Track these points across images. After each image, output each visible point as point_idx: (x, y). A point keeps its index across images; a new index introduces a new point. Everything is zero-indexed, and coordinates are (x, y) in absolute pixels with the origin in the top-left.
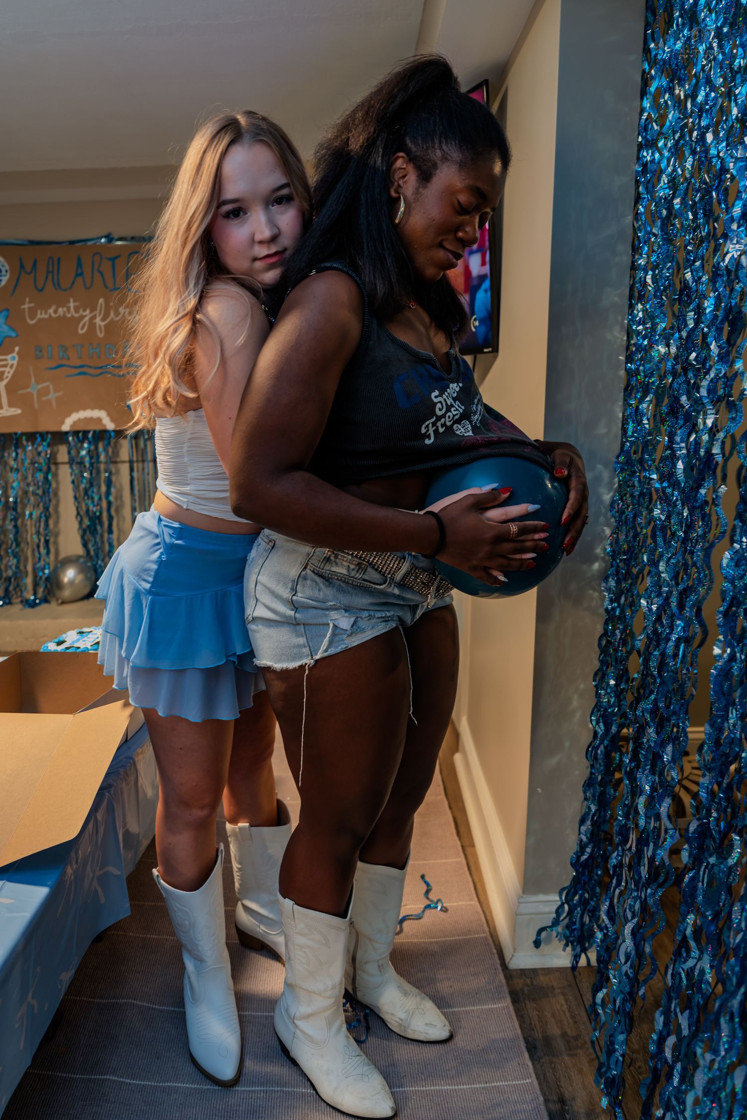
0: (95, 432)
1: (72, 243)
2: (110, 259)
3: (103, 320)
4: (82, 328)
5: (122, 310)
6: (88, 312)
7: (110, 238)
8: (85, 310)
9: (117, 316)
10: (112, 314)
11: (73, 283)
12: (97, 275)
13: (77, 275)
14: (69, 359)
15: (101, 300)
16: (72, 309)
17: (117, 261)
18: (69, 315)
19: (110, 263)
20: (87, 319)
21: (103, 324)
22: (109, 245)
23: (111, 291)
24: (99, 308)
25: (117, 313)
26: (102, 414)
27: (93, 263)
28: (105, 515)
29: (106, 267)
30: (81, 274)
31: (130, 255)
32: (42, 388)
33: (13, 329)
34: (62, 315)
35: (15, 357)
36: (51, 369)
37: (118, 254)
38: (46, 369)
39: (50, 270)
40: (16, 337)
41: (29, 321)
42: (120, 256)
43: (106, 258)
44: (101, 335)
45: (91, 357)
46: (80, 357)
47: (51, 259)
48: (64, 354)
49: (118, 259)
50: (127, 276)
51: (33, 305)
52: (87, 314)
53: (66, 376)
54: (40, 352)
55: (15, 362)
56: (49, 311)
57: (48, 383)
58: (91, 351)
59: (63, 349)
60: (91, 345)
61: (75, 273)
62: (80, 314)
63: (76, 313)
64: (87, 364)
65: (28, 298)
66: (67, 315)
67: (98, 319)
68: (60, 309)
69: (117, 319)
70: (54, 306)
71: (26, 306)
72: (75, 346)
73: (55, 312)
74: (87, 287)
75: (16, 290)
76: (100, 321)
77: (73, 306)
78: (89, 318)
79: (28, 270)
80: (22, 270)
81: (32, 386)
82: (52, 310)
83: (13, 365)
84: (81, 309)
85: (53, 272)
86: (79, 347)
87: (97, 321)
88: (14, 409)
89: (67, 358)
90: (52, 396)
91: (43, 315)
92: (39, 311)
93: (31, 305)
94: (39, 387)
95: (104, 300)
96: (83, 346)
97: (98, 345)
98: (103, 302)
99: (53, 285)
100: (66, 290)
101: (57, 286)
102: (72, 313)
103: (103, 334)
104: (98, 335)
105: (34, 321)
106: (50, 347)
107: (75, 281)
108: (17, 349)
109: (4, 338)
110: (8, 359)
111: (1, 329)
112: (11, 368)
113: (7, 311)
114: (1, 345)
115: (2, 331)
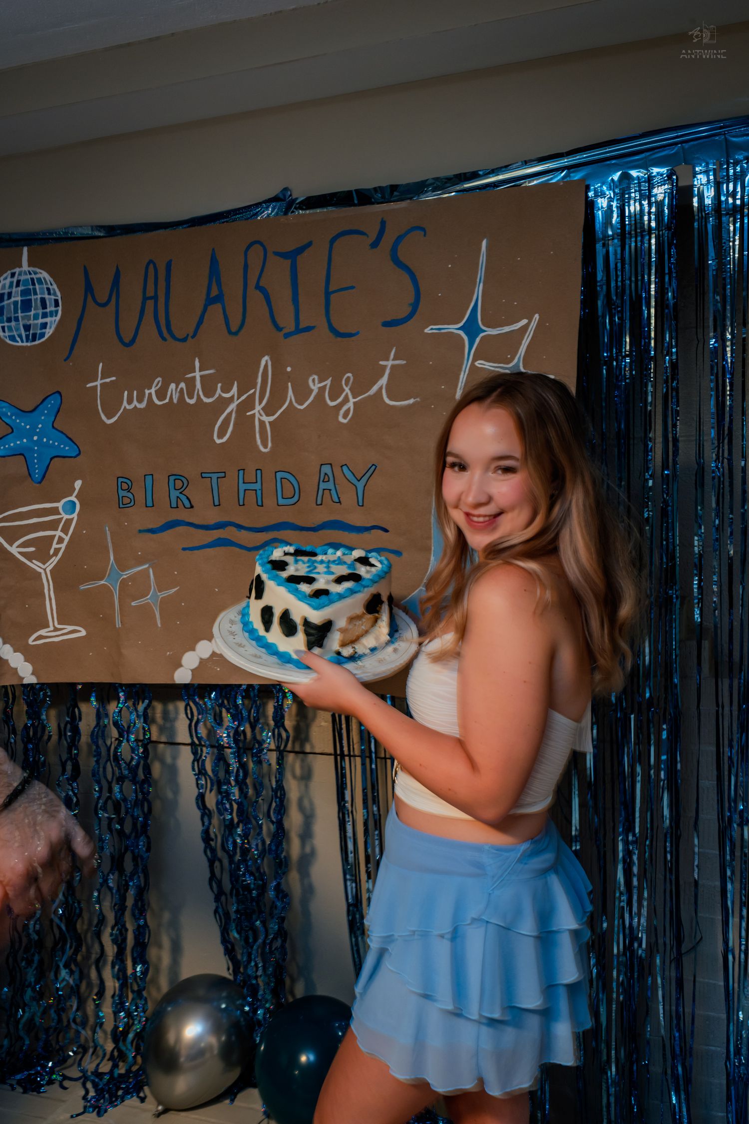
0: (250, 687)
1: (197, 221)
2: (283, 255)
3: (268, 411)
4: (222, 433)
5: (315, 385)
6: (235, 390)
7: (285, 204)
8: (226, 389)
9: (301, 400)
10: (290, 392)
11: (201, 322)
12: (255, 296)
13: (211, 301)
14: (192, 507)
15: (266, 358)
16: (199, 385)
17: (300, 259)
18: (192, 402)
19: (287, 263)
20: (233, 406)
21: (267, 419)
22: (283, 219)
23: (287, 335)
24: (259, 380)
25: (302, 393)
27: (246, 266)
29: (278, 276)
30: (219, 299)
31: (333, 241)
32: (132, 578)
33: (70, 439)
34: (175, 401)
35: (74, 503)
36: (152, 531)
37: (306, 242)
38: (140, 531)
39: (150, 292)
40: (75, 457)
41: (103, 417)
42: (310, 244)
43: (277, 254)
44: (265, 446)
45: (241, 503)
46: (217, 503)
47: (151, 266)
48: (181, 496)
49: (306, 254)
50: (328, 294)
51: (114, 378)
52: (233, 397)
53: (184, 549)
54: (129, 490)
55: (75, 516)
56: (147, 392)
57: (146, 566)
58: (242, 487)
59: (179, 484)
60: (241, 472)
61: (204, 296)
62: (217, 396)
63: (207, 395)
64: (231, 520)
65: (101, 365)
66: (188, 400)
67: (258, 407)
68: (173, 386)
69: (302, 407)
70: (159, 379)
71: (98, 383)
72: (204, 475)
73: (161, 394)
74: (233, 330)
75: (76, 347)
76: (262, 412)
77: (201, 376)
78: (238, 405)
79: (102, 297)
80: (89, 298)
81: (109, 575)
82: (153, 391)
83: (69, 522)
84: (219, 385)
85: (155, 298)
86: (214, 476)
87: (256, 411)
88: (70, 628)
89: (187, 504)
90: (154, 597)
91: (135, 403)
92: (126, 393)
93: (108, 380)
94: (125, 575)
95: (271, 359)
96: (223, 475)
97: (259, 472)
98: (270, 364)
99: (156, 330)
100: (184, 340)
101: (166, 331)
102: (198, 395)
103: (270, 445)
104: (257, 447)
105: (115, 418)
106: (149, 478)
107: (205, 317)
108: (78, 484)
109: (51, 459)
110: (60, 510)
111: (45, 440)
112: (65, 531)
113: (57, 395)
114: (43, 477)
115: (47, 445)
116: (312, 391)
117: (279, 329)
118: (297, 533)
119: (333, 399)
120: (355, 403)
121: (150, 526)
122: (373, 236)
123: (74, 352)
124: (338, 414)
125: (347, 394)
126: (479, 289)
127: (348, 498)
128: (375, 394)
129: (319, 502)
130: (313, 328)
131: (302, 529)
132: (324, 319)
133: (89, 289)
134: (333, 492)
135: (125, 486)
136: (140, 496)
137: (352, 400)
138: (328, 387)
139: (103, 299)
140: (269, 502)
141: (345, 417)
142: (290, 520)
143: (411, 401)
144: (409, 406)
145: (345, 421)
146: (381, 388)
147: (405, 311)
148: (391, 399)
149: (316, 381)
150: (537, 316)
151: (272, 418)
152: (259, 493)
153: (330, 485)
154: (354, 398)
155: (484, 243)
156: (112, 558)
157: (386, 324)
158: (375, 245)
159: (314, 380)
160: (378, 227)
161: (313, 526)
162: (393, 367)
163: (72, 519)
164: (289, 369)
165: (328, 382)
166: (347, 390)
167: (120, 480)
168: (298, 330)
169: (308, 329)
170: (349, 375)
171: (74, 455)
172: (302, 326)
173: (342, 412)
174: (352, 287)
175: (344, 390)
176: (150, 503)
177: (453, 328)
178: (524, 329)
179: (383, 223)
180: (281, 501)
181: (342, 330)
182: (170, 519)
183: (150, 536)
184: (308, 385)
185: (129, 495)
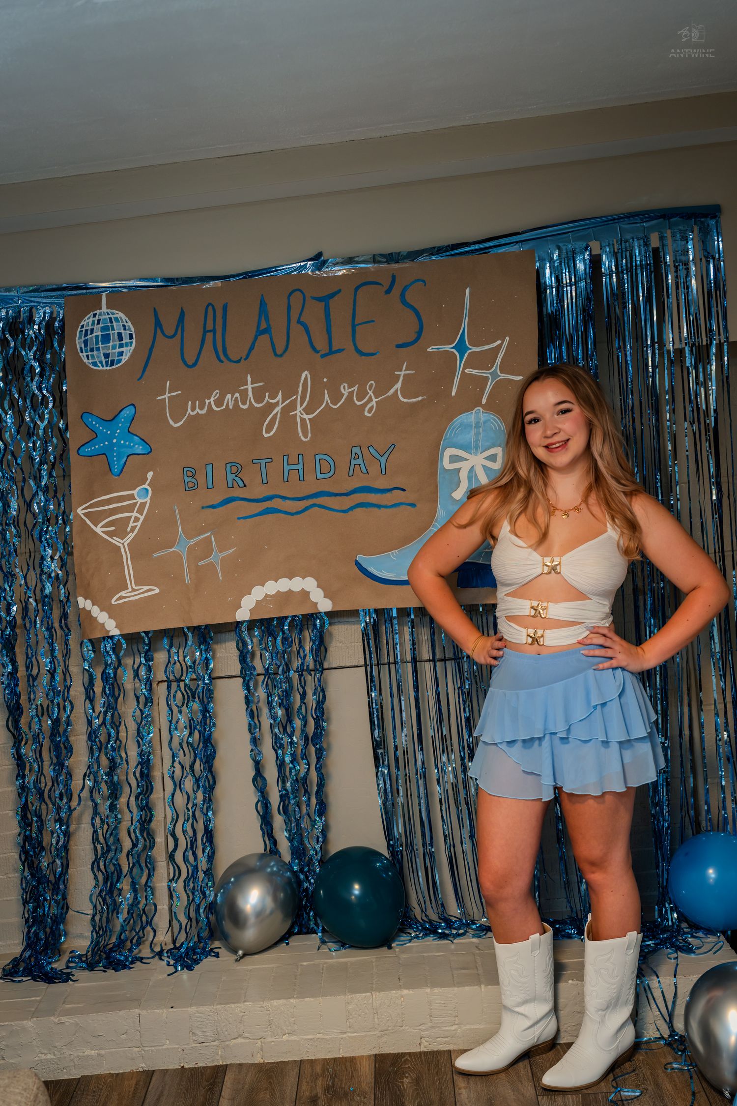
0: (295, 617)
1: (248, 275)
2: (319, 299)
3: (308, 411)
4: (269, 429)
5: (345, 390)
6: (280, 396)
7: (319, 259)
8: (271, 397)
9: (335, 401)
10: (327, 396)
11: (252, 348)
12: (296, 329)
13: (260, 332)
14: (245, 486)
15: (306, 372)
16: (250, 394)
17: (332, 303)
18: (245, 407)
19: (322, 305)
21: (307, 417)
22: (320, 274)
23: (323, 356)
24: (300, 389)
25: (336, 396)
26: (309, 584)
27: (289, 307)
28: (314, 775)
29: (314, 314)
30: (267, 331)
31: (357, 289)
32: (196, 544)
33: (143, 440)
34: (231, 407)
35: (147, 490)
36: (213, 507)
37: (336, 289)
38: (203, 508)
39: (210, 326)
40: (148, 454)
41: (171, 422)
42: (339, 291)
43: (313, 298)
44: (306, 437)
45: (286, 480)
46: (265, 481)
47: (210, 308)
48: (237, 479)
49: (336, 298)
50: (354, 326)
51: (179, 392)
52: (278, 401)
53: (238, 518)
54: (193, 476)
55: (148, 499)
56: (207, 401)
57: (211, 533)
58: (287, 468)
59: (234, 469)
60: (286, 458)
61: (255, 329)
62: (265, 402)
63: (257, 402)
64: (277, 493)
65: (168, 382)
66: (241, 406)
67: (299, 409)
68: (229, 396)
69: (336, 407)
70: (217, 391)
71: (166, 396)
72: (254, 461)
73: (219, 403)
74: (279, 353)
75: (147, 369)
76: (302, 412)
77: (252, 388)
78: (282, 408)
79: (169, 329)
80: (159, 331)
81: (178, 543)
82: (212, 400)
83: (143, 505)
84: (267, 394)
85: (214, 331)
86: (263, 462)
87: (298, 412)
88: (146, 588)
89: (241, 484)
90: (216, 557)
91: (197, 410)
92: (190, 403)
93: (174, 394)
94: (192, 542)
95: (310, 373)
96: (270, 460)
97: (301, 456)
98: (309, 376)
99: (215, 355)
100: (238, 361)
101: (222, 354)
102: (250, 402)
103: (310, 435)
104: (299, 438)
105: (181, 423)
106: (209, 467)
107: (256, 344)
108: (150, 475)
109: (128, 457)
110: (136, 496)
111: (122, 442)
112: (140, 511)
113: (132, 406)
114: (122, 470)
115: (124, 446)
116: (343, 395)
117: (318, 352)
118: (333, 498)
119: (359, 400)
120: (376, 402)
121: (211, 504)
122: (387, 285)
123: (146, 373)
124: (364, 410)
125: (371, 396)
126: (465, 322)
127: (374, 470)
128: (392, 395)
129: (351, 474)
130: (343, 350)
131: (336, 495)
132: (351, 343)
133: (158, 324)
134: (362, 466)
135: (190, 474)
136: (201, 480)
137: (375, 400)
138: (356, 391)
139: (169, 331)
140: (309, 477)
141: (369, 412)
142: (326, 489)
143: (420, 398)
144: (419, 402)
145: (370, 415)
146: (397, 390)
147: (413, 337)
148: (404, 397)
149: (346, 388)
150: (507, 338)
151: (311, 416)
152: (301, 471)
153: (360, 461)
154: (376, 398)
155: (468, 290)
156: (180, 530)
157: (399, 346)
158: (388, 291)
159: (344, 387)
160: (390, 279)
161: (346, 492)
162: (405, 375)
163: (146, 502)
164: (325, 380)
165: (356, 388)
166: (371, 393)
167: (186, 469)
168: (331, 352)
169: (339, 351)
170: (372, 382)
171: (145, 451)
172: (334, 349)
173: (367, 409)
174: (373, 321)
175: (368, 393)
176: (210, 486)
177: (448, 348)
178: (500, 346)
179: (394, 277)
180: (319, 476)
181: (365, 351)
182: (228, 496)
183: (211, 510)
184: (341, 391)
185: (194, 480)
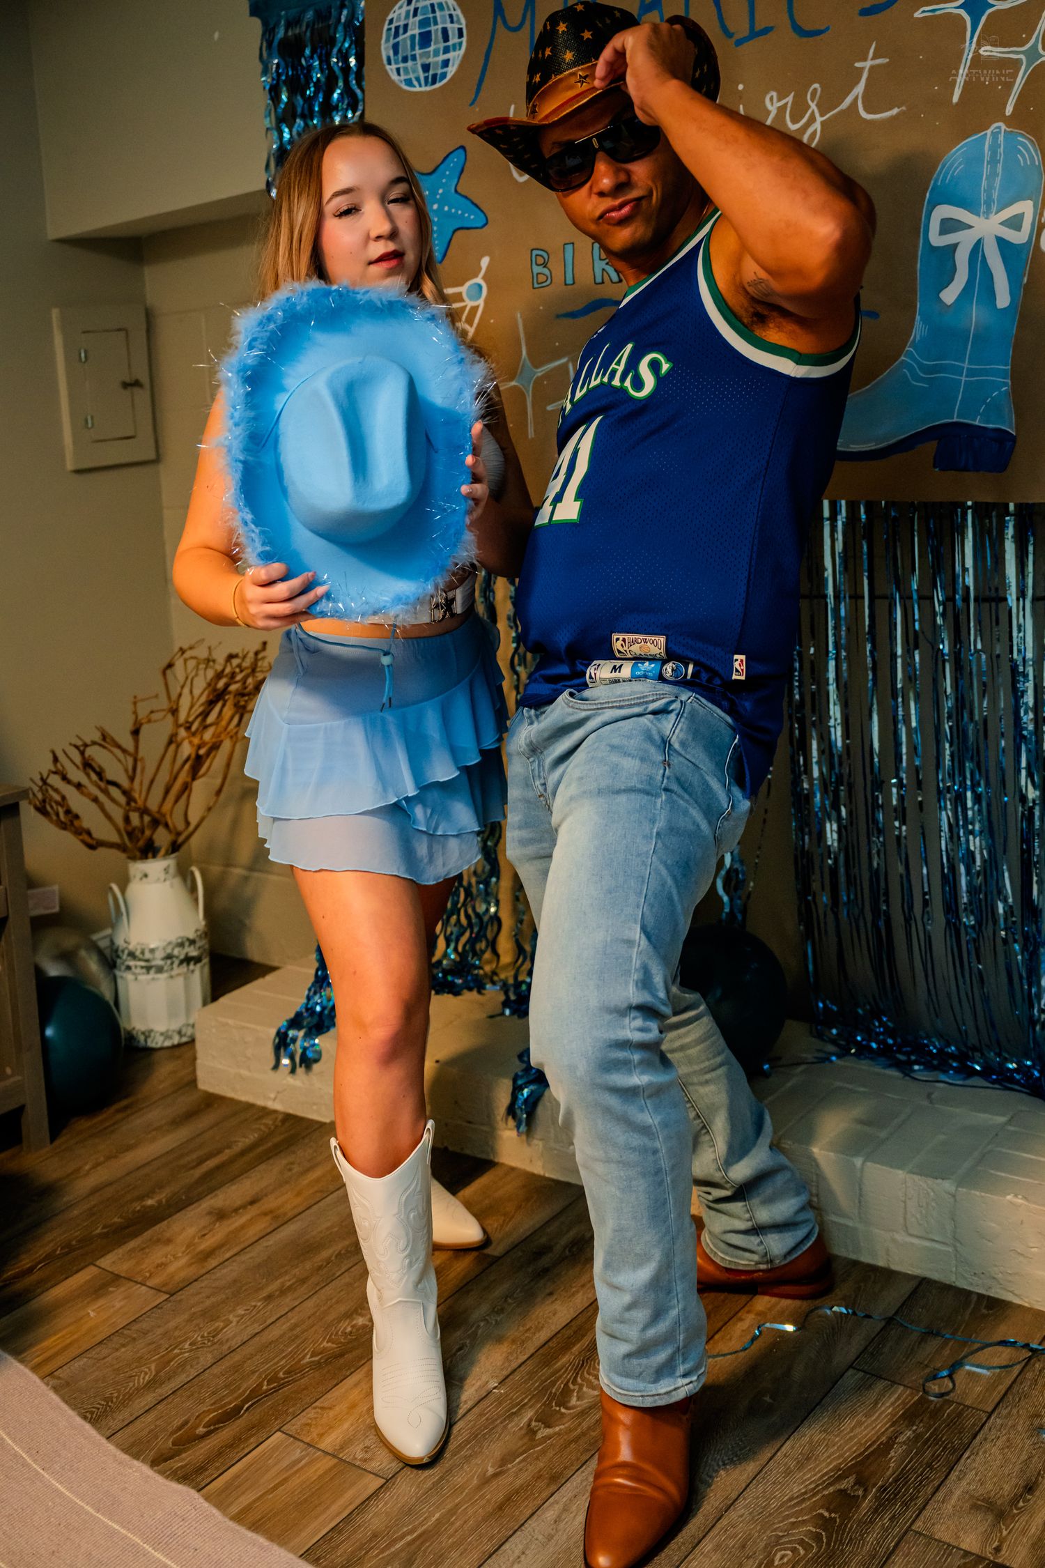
5: (773, 104)
13: (646, 8)
23: (739, 43)
30: (655, 5)
33: (476, 205)
35: (480, 286)
36: (572, 315)
40: (484, 227)
54: (545, 265)
55: (481, 302)
57: (564, 360)
65: (513, 107)
75: (482, 85)
80: (499, 21)
81: (521, 372)
83: (475, 309)
94: (540, 372)
106: (570, 248)
108: (485, 262)
109: (455, 231)
110: (464, 296)
111: (446, 208)
112: (470, 321)
113: (461, 151)
114: (445, 255)
115: (448, 215)
116: (769, 112)
117: (729, 35)
119: (794, 121)
120: (823, 123)
121: (571, 310)
123: (480, 91)
125: (813, 112)
128: (849, 108)
130: (772, 28)
132: (786, 16)
133: (499, 10)
135: (540, 261)
136: (558, 272)
137: (819, 119)
138: (789, 105)
139: (514, 20)
143: (895, 111)
144: (893, 118)
146: (857, 98)
148: (868, 111)
149: (775, 99)
154: (822, 115)
156: (524, 352)
157: (864, 13)
159: (771, 99)
162: (872, 68)
163: (477, 307)
164: (740, 86)
165: (790, 99)
166: (813, 106)
167: (535, 253)
168: (754, 34)
169: (766, 31)
170: (817, 85)
171: (480, 225)
172: (758, 28)
173: (807, 134)
175: (809, 107)
176: (570, 280)
177: (951, 7)
181: (808, 27)
182: (593, 299)
183: (570, 321)
184: (765, 106)
185: (546, 271)
